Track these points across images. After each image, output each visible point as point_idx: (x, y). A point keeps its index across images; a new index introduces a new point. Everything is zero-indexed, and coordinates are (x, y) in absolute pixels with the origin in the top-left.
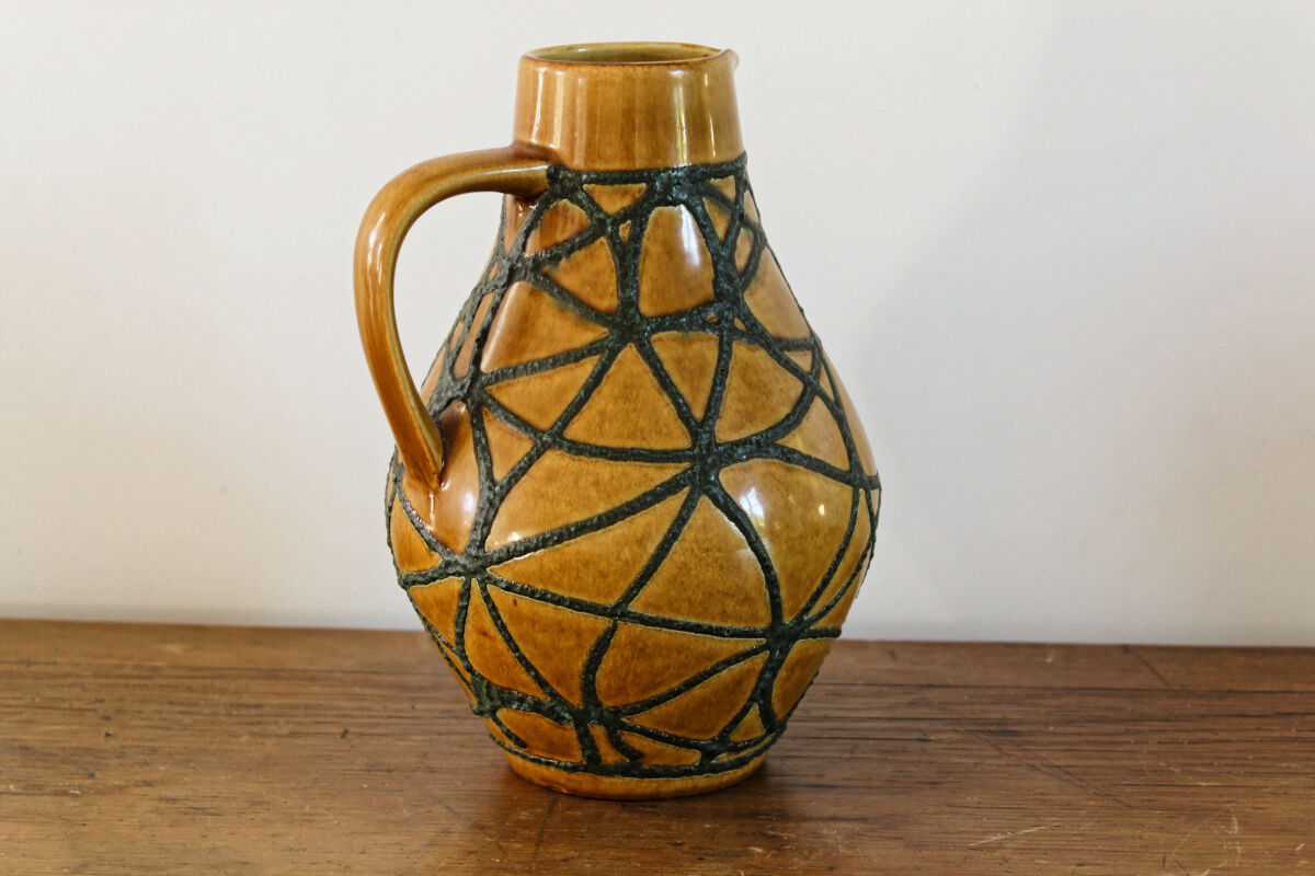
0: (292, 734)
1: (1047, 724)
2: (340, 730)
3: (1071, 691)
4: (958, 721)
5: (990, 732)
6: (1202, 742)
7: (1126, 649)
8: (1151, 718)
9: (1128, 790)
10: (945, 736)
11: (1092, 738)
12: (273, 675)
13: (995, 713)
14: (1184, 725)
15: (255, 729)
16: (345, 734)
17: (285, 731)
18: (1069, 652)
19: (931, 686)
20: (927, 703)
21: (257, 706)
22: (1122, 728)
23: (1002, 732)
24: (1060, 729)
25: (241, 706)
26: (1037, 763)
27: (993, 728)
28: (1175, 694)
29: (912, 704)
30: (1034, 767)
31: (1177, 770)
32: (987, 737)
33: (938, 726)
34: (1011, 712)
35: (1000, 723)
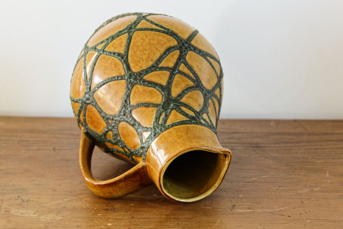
0: (38, 150)
1: (270, 144)
2: (52, 148)
3: (278, 134)
4: (243, 143)
5: (253, 147)
6: (318, 149)
7: (295, 121)
8: (302, 142)
9: (296, 164)
10: (239, 148)
11: (285, 148)
12: (32, 131)
13: (255, 141)
14: (313, 144)
15: (27, 148)
16: (54, 149)
17: (36, 148)
18: (278, 122)
19: (235, 133)
20: (234, 138)
21: (27, 141)
22: (294, 145)
23: (257, 146)
24: (275, 146)
25: (22, 141)
26: (267, 156)
27: (254, 145)
28: (310, 134)
29: (229, 138)
30: (266, 157)
31: (310, 157)
32: (252, 148)
33: (237, 145)
34: (260, 140)
35: (257, 143)
